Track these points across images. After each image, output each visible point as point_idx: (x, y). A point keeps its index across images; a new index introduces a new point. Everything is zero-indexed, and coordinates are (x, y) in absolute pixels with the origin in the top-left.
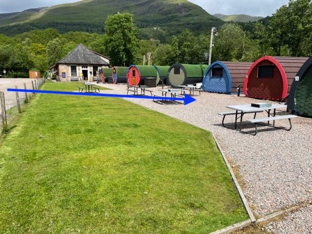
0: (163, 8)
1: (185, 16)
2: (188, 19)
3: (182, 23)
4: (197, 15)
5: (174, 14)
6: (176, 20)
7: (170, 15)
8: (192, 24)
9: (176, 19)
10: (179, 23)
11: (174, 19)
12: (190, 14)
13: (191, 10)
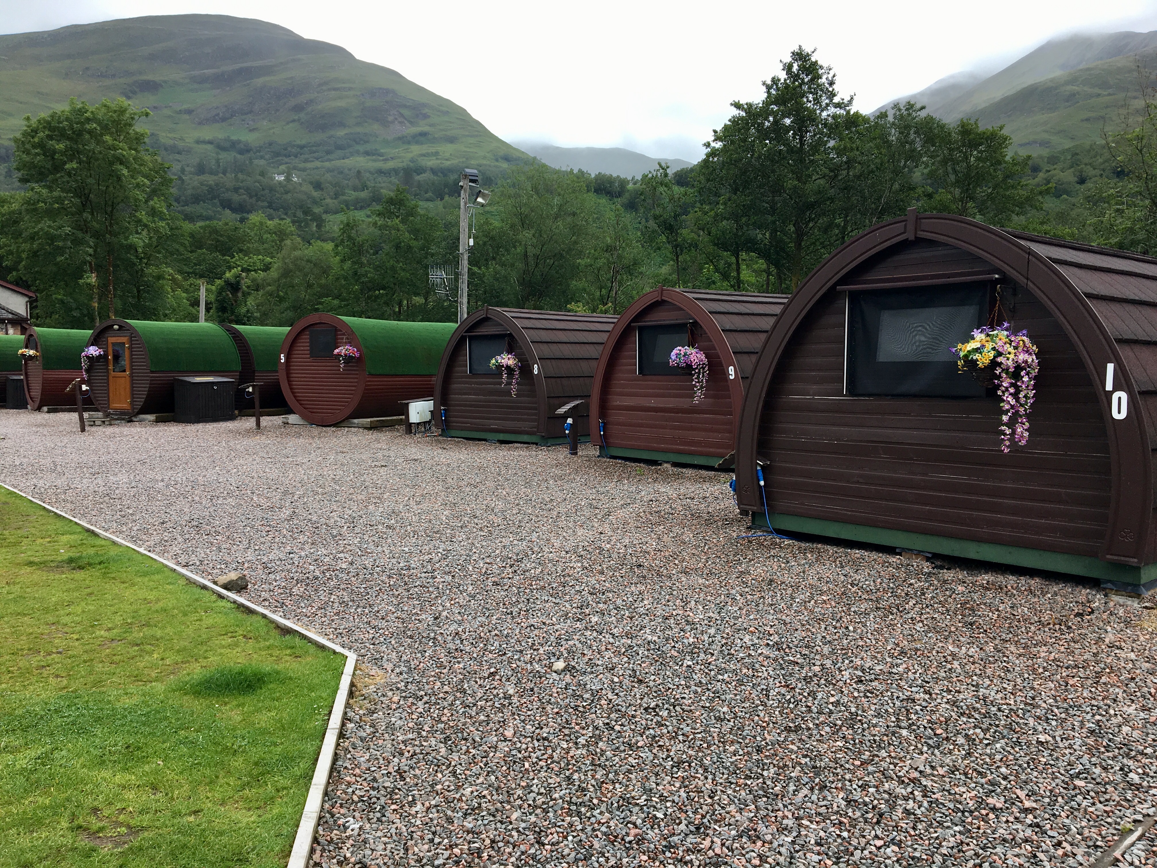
0: (311, 102)
1: (404, 140)
2: (416, 150)
3: (391, 165)
4: (452, 140)
5: (359, 130)
6: (367, 153)
7: (341, 133)
8: (434, 171)
9: (368, 147)
10: (380, 165)
11: (361, 148)
12: (423, 134)
13: (426, 116)
